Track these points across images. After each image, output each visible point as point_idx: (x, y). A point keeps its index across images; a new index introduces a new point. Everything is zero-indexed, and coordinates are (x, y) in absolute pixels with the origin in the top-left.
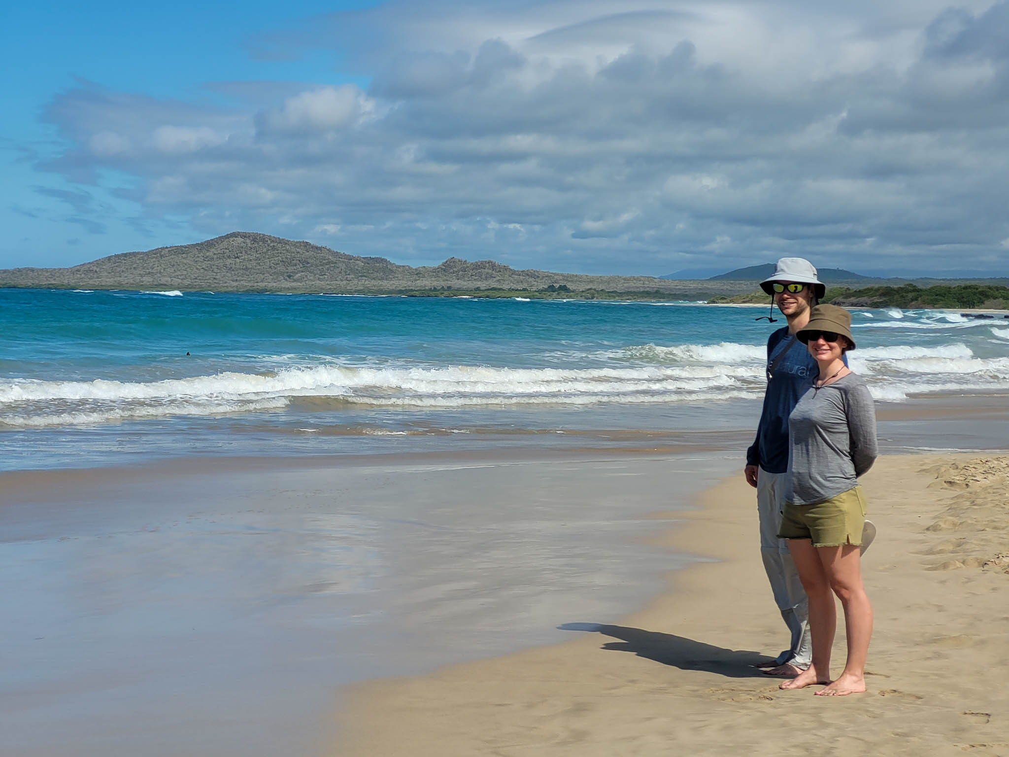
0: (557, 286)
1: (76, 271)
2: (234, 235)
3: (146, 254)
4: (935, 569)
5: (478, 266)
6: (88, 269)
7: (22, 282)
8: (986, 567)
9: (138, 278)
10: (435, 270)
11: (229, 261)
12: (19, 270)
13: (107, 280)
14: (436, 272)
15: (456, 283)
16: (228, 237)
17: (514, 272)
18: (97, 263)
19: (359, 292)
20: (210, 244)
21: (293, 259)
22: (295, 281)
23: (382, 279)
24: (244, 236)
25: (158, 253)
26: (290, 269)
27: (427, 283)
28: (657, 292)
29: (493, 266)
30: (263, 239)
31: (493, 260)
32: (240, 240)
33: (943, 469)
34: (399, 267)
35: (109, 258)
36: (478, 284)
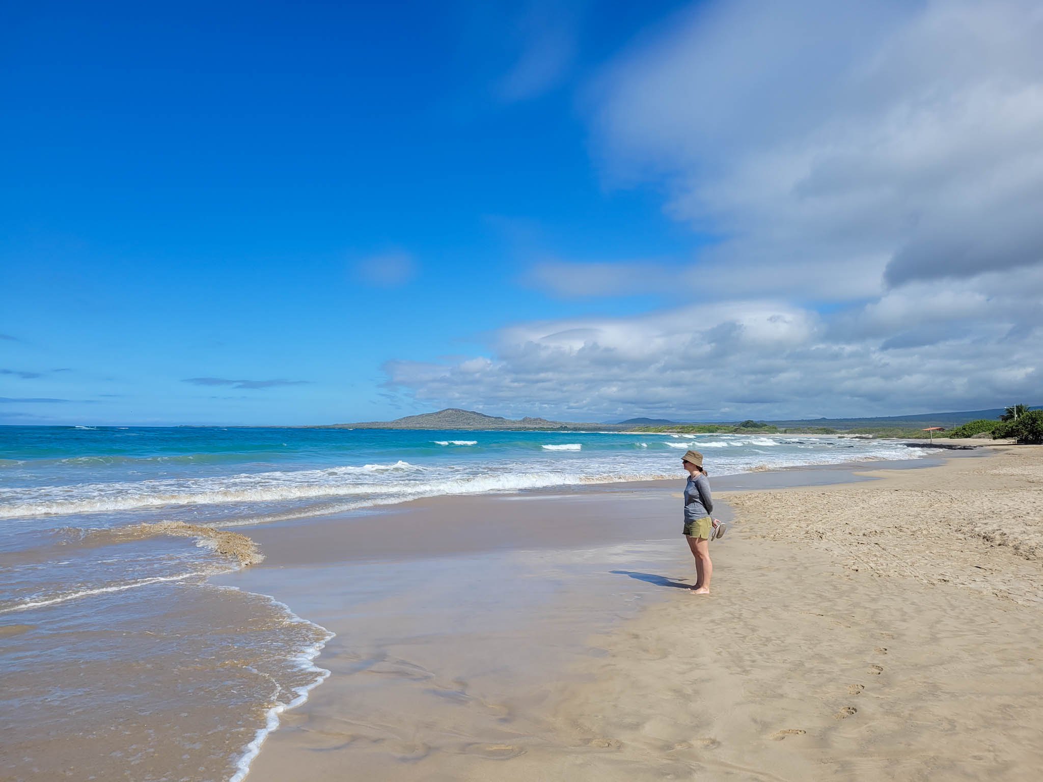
0: (563, 426)
1: (392, 423)
2: (448, 409)
3: (417, 416)
4: (747, 539)
5: (535, 420)
6: (397, 422)
7: (374, 427)
8: (765, 538)
9: (414, 425)
10: (520, 421)
11: (446, 419)
12: (373, 423)
13: (403, 426)
14: (520, 422)
15: (527, 426)
16: (446, 410)
17: (548, 421)
18: (400, 420)
19: (493, 429)
20: (440, 413)
21: (470, 417)
22: (471, 425)
23: (501, 424)
24: (452, 409)
25: (422, 416)
26: (469, 421)
27: (517, 426)
28: (599, 428)
29: (541, 420)
30: (459, 410)
31: (540, 417)
32: (451, 411)
33: (731, 498)
34: (507, 420)
35: (404, 418)
36: (535, 426)
